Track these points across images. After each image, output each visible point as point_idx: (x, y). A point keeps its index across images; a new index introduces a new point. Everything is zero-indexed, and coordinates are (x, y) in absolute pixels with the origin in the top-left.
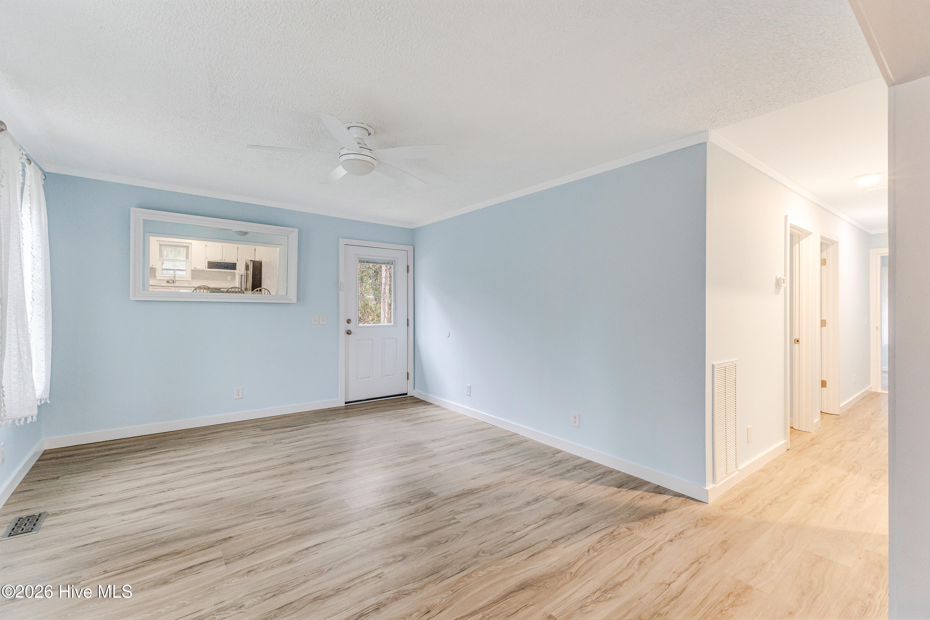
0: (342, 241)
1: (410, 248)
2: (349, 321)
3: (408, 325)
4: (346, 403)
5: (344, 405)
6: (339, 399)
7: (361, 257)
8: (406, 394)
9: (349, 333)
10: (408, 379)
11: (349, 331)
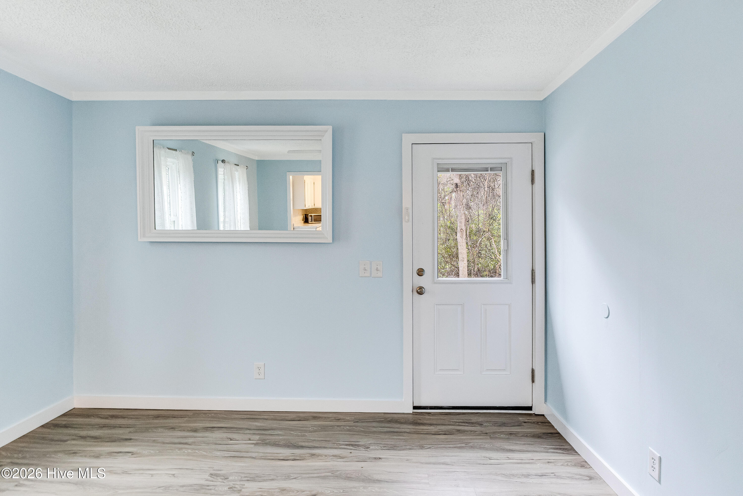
0: (408, 139)
1: (538, 138)
2: (420, 272)
3: (533, 281)
4: (415, 408)
5: (411, 411)
6: (403, 400)
7: (440, 162)
8: (530, 408)
9: (420, 291)
10: (533, 381)
11: (421, 288)
